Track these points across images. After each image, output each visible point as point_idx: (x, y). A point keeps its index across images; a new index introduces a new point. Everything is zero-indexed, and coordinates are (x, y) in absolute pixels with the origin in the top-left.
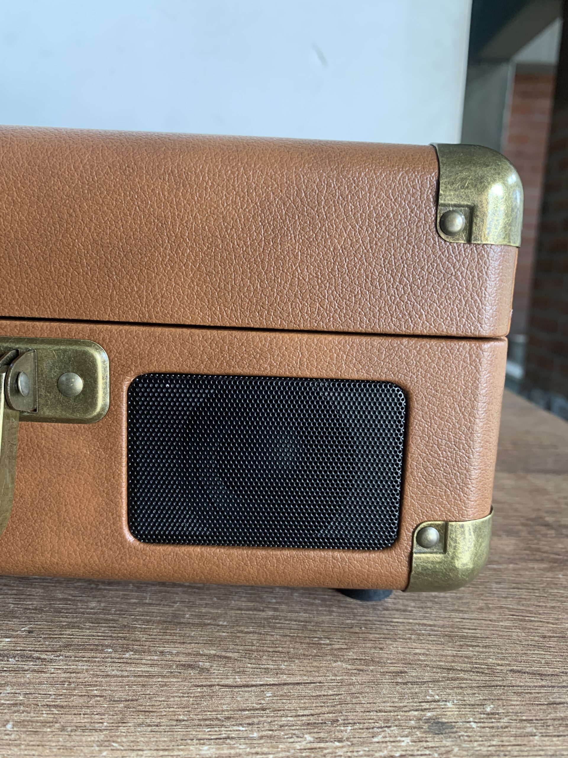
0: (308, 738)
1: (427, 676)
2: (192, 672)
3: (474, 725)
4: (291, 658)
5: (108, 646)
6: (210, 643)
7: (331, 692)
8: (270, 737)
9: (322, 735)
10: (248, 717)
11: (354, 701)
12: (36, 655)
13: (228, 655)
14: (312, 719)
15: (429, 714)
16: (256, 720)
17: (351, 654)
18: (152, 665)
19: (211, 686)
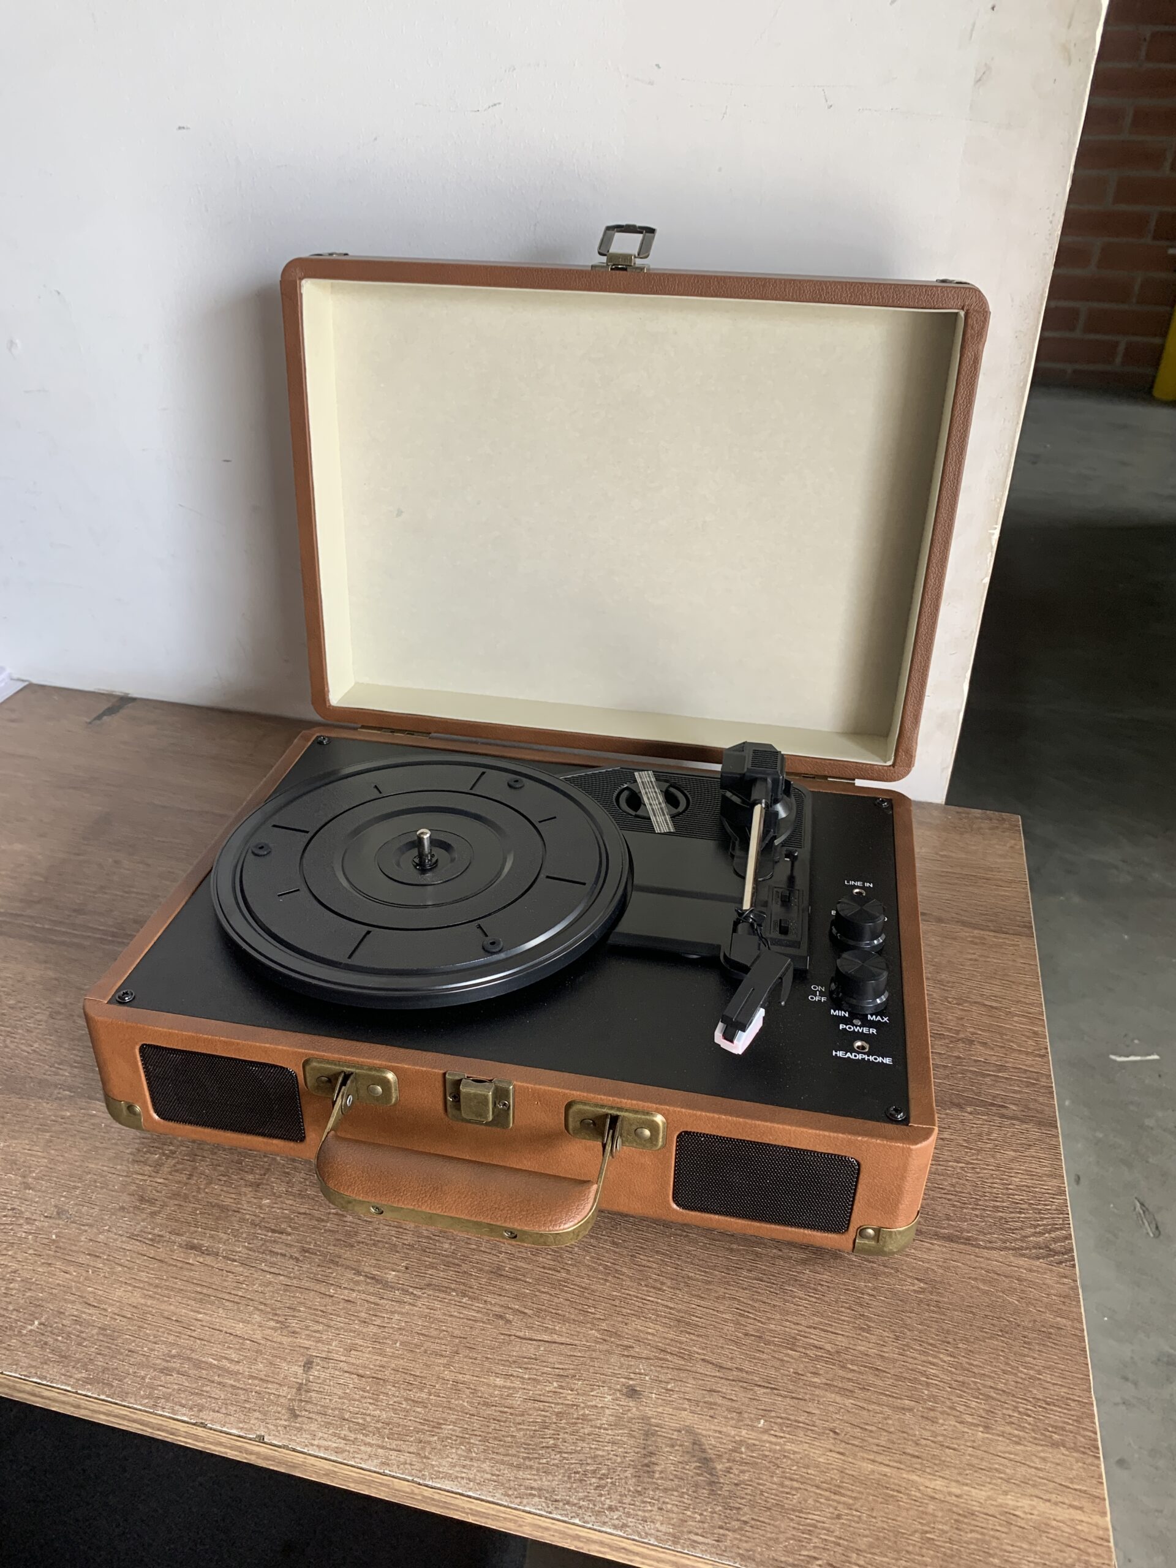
0: (555, 1384)
1: (645, 1353)
2: (501, 1322)
3: (654, 1396)
4: (564, 1320)
5: (454, 1290)
6: (517, 1297)
7: (579, 1354)
8: (534, 1379)
9: (563, 1384)
10: (526, 1363)
11: (591, 1364)
12: (411, 1290)
13: (526, 1311)
14: (562, 1372)
15: (631, 1382)
16: (529, 1366)
17: (604, 1326)
18: (478, 1312)
19: (510, 1335)
